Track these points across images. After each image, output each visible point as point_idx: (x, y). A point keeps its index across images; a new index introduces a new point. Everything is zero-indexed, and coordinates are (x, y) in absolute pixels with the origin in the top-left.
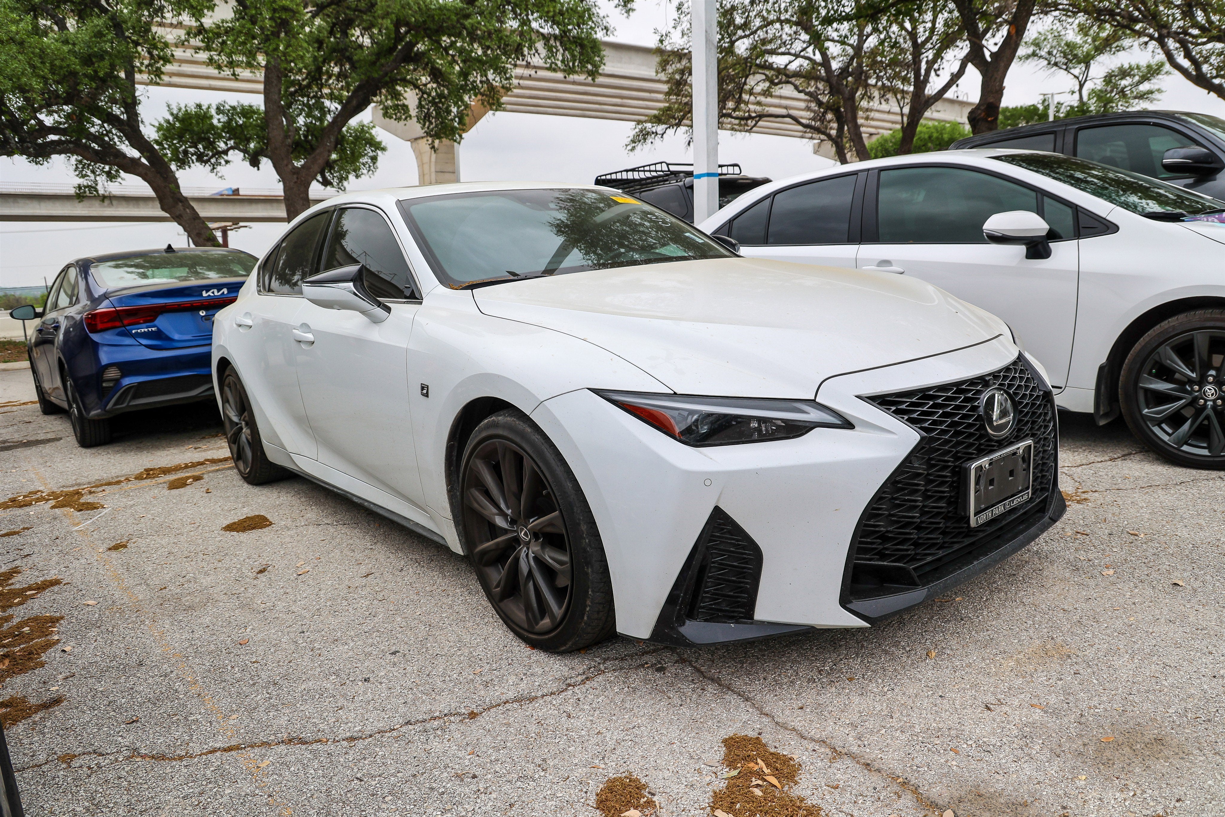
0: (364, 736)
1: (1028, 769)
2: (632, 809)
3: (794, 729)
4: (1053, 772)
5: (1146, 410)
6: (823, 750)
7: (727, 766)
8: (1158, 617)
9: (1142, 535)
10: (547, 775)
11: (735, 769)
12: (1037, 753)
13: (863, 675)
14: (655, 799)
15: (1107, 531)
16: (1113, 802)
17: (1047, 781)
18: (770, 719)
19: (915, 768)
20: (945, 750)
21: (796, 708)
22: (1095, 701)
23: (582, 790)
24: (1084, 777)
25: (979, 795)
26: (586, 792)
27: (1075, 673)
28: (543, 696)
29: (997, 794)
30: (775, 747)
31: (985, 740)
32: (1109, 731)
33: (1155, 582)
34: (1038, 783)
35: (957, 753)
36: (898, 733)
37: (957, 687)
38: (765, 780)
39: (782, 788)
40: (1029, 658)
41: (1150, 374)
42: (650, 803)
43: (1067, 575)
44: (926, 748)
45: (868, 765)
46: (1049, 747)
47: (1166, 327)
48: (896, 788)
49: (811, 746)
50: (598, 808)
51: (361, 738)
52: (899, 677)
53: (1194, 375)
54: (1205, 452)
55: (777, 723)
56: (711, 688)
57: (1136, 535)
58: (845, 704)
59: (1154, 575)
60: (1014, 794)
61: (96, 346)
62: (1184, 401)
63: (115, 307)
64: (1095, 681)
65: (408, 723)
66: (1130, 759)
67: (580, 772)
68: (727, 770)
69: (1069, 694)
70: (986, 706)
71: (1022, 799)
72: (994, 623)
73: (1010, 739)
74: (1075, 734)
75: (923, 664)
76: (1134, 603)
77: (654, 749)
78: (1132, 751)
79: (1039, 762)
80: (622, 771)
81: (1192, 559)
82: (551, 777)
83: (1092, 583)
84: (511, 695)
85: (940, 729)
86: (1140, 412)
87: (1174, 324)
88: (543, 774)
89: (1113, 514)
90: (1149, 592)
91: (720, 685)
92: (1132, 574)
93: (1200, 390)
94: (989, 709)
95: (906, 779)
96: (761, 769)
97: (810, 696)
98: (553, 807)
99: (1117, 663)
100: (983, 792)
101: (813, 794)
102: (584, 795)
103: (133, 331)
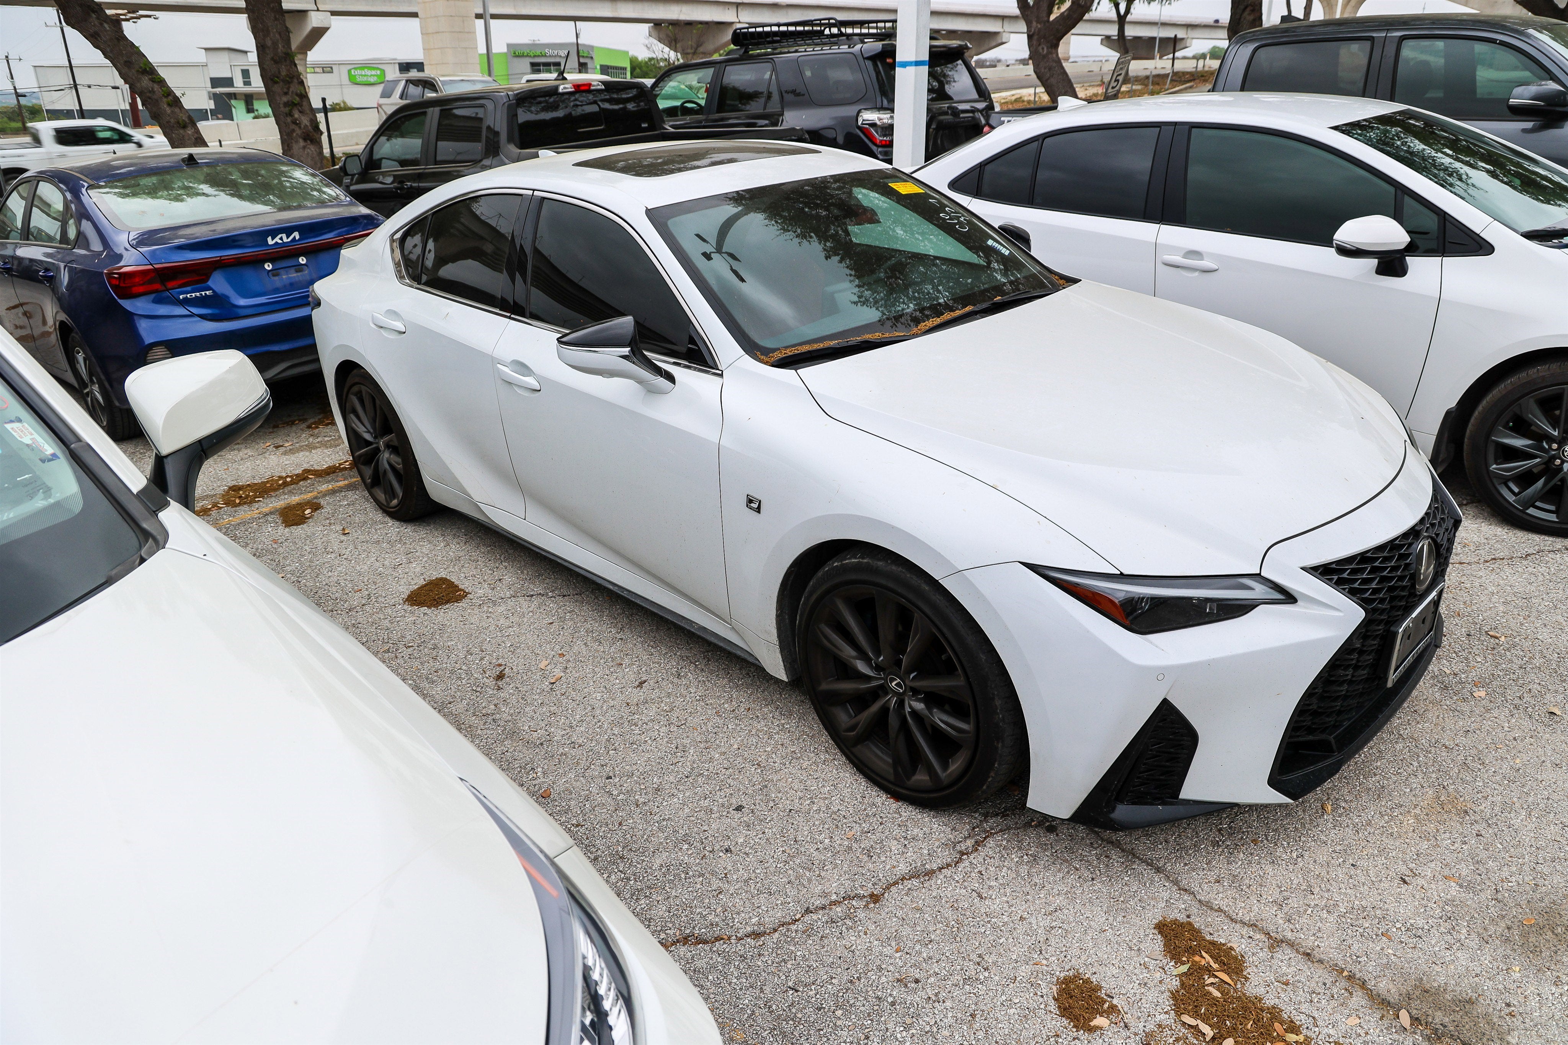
0: (768, 931)
1: (1462, 957)
2: (1098, 1016)
3: (1220, 910)
4: (1487, 962)
5: (1494, 466)
6: (1258, 936)
7: (1172, 959)
8: (1543, 758)
9: (1503, 639)
10: (992, 976)
11: (1183, 963)
12: (1466, 938)
13: (1266, 835)
14: (1115, 1002)
15: (1463, 630)
16: (1551, 998)
17: (1484, 973)
18: (1192, 896)
19: (1355, 957)
20: (1377, 935)
21: (1213, 881)
22: (1505, 873)
23: (1036, 994)
24: (1518, 969)
25: (1425, 991)
26: (1042, 996)
27: (1477, 835)
28: (940, 869)
29: (1442, 990)
30: (1211, 934)
31: (1412, 921)
32: (1528, 910)
33: (1530, 709)
34: (1477, 975)
35: (1390, 939)
36: (1325, 914)
37: (1365, 853)
38: (1216, 977)
39: (1235, 985)
40: (1427, 815)
41: (1506, 426)
42: (1113, 1008)
43: (1437, 695)
44: (1358, 933)
45: (1308, 955)
46: (1476, 930)
47: (1534, 376)
48: (1344, 983)
49: (1245, 931)
50: (1063, 1016)
51: (765, 933)
52: (1303, 839)
53: (1556, 434)
54: (1553, 517)
55: (1200, 901)
56: (1115, 854)
57: (1496, 638)
58: (1260, 876)
59: (1527, 698)
60: (1458, 989)
61: (130, 317)
62: (1538, 460)
63: (151, 264)
64: (1499, 845)
65: (808, 911)
66: (1555, 946)
67: (1024, 971)
68: (1173, 963)
69: (1478, 862)
70: (1401, 878)
71: (1467, 994)
72: (1379, 764)
73: (1436, 921)
74: (1495, 914)
75: (1321, 821)
76: (1515, 739)
77: (1089, 938)
78: (1554, 936)
79: (1471, 950)
80: (1067, 968)
81: (1561, 675)
82: (997, 978)
83: (1465, 707)
84: (903, 868)
85: (1364, 909)
86: (1487, 467)
87: (1544, 374)
88: (986, 974)
89: (1465, 603)
90: (1526, 723)
91: (1123, 850)
92: (1503, 694)
93: (1559, 449)
94: (1405, 882)
95: (1351, 971)
96: (1208, 963)
97: (1220, 867)
98: (1017, 1017)
99: (1517, 822)
100: (1428, 986)
101: (1268, 992)
102: (1041, 1000)
103: (181, 297)
